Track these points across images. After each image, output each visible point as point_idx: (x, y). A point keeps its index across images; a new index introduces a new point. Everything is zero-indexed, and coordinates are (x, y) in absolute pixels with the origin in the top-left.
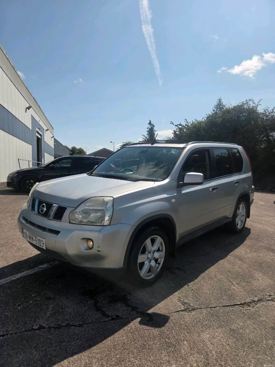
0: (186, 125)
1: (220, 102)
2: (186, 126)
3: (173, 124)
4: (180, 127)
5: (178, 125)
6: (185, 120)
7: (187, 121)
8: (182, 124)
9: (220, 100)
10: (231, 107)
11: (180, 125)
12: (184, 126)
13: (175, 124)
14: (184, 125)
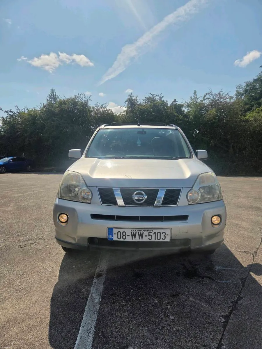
0: (17, 112)
1: (53, 93)
2: (18, 114)
3: (2, 110)
4: (11, 113)
5: (8, 111)
6: (16, 107)
7: (18, 108)
8: (13, 111)
9: (53, 91)
10: (65, 99)
11: (11, 111)
12: (14, 113)
13: (4, 110)
14: (16, 112)
